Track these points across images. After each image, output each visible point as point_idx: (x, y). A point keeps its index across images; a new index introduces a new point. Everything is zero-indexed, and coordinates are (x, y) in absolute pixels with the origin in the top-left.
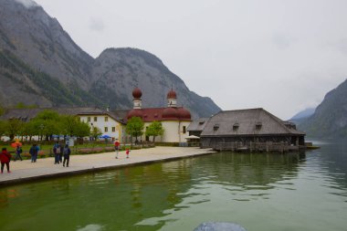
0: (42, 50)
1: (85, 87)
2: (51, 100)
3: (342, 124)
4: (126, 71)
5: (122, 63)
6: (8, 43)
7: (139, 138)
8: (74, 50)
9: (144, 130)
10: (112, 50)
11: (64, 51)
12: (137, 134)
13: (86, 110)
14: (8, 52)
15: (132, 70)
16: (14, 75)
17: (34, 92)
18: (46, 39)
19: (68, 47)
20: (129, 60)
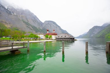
0: (33, 22)
1: (41, 28)
2: (35, 31)
3: (92, 36)
4: (49, 25)
5: (48, 24)
6: (28, 20)
7: (48, 38)
8: (39, 21)
9: (49, 37)
10: (46, 21)
11: (37, 21)
12: (47, 38)
13: (39, 33)
14: (27, 22)
15: (50, 25)
16: (29, 26)
17: (32, 29)
18: (34, 19)
19: (38, 21)
20: (50, 23)
